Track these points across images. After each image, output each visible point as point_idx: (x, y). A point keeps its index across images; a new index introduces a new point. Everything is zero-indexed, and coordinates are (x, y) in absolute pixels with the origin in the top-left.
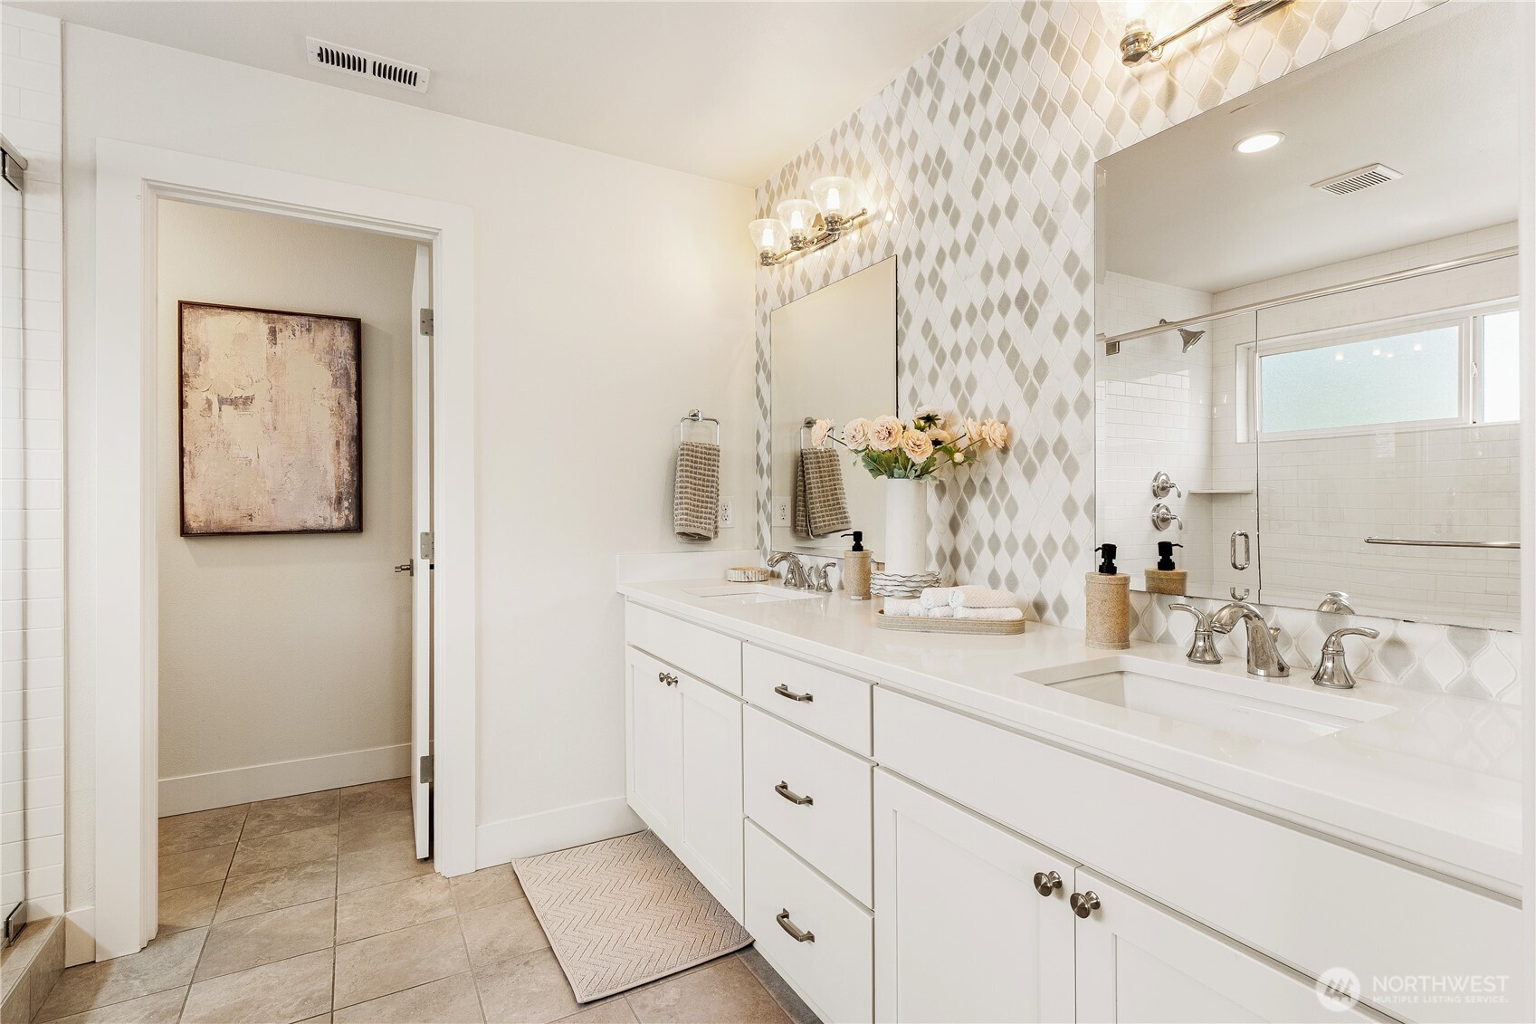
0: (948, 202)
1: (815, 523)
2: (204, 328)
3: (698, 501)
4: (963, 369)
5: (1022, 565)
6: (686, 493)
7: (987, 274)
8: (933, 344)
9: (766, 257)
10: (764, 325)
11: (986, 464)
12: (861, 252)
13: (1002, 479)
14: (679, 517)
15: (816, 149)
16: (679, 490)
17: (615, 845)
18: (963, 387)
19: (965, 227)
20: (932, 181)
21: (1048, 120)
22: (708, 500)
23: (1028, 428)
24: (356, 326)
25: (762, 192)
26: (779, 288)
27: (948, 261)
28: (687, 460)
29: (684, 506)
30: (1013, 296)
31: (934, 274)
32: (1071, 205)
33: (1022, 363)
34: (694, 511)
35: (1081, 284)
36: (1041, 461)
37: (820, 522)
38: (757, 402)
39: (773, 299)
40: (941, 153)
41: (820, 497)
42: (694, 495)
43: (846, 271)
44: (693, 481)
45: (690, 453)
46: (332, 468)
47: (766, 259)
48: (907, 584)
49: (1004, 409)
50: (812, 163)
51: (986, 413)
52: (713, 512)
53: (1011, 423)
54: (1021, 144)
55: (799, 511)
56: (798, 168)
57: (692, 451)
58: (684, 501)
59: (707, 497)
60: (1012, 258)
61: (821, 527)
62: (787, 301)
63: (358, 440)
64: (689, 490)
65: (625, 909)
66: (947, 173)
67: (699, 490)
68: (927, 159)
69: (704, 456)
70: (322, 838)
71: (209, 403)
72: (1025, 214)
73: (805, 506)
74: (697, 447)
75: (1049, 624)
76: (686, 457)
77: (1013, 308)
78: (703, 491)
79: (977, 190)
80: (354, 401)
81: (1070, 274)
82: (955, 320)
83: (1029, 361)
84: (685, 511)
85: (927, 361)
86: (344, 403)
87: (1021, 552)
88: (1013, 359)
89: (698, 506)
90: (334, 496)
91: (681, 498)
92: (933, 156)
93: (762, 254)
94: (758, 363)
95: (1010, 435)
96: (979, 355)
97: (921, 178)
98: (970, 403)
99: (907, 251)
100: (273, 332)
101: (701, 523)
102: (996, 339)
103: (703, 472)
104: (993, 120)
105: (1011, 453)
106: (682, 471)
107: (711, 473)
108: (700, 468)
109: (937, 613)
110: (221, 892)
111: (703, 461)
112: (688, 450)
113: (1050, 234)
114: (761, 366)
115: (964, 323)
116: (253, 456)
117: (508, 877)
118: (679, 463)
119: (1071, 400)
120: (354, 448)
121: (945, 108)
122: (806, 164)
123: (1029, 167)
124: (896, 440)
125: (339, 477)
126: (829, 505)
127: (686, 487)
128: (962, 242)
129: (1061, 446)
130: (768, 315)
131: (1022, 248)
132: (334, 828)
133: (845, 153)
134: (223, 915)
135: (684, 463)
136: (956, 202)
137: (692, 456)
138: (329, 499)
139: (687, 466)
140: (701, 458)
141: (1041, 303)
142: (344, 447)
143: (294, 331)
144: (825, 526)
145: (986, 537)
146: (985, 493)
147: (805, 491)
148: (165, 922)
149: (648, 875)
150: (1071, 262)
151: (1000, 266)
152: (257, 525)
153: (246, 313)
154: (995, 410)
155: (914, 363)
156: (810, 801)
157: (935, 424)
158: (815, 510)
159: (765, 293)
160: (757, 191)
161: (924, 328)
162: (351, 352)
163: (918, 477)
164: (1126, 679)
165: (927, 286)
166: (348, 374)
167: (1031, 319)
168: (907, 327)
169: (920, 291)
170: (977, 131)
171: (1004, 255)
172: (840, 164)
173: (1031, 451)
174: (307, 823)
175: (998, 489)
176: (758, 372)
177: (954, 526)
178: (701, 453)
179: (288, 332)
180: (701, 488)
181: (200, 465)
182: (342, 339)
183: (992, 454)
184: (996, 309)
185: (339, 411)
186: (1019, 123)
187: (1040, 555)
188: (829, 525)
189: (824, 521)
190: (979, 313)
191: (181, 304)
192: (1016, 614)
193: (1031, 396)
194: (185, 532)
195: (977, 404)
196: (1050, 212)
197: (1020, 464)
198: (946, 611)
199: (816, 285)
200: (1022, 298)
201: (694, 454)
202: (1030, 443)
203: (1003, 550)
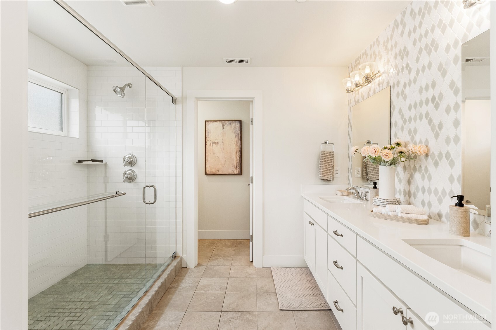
0: (407, 65)
1: (370, 176)
2: (210, 126)
3: (326, 169)
4: (412, 125)
5: (433, 199)
6: (322, 166)
7: (421, 91)
8: (402, 116)
9: (348, 90)
10: (350, 111)
11: (420, 160)
12: (379, 85)
13: (426, 166)
14: (320, 174)
15: (366, 51)
16: (320, 166)
17: (299, 269)
18: (413, 132)
19: (413, 74)
20: (402, 59)
21: (443, 31)
22: (330, 169)
23: (435, 147)
24: (240, 122)
25: (350, 68)
26: (355, 99)
27: (407, 86)
28: (323, 156)
29: (321, 171)
30: (430, 98)
31: (403, 92)
32: (452, 62)
33: (433, 124)
34: (325, 172)
35: (456, 93)
36: (440, 160)
37: (372, 176)
38: (348, 136)
39: (353, 103)
40: (405, 48)
41: (371, 168)
42: (325, 167)
43: (374, 92)
44: (325, 163)
45: (324, 154)
46: (235, 158)
47: (348, 91)
48: (385, 202)
49: (427, 141)
50: (364, 56)
51: (421, 142)
52: (332, 172)
53: (429, 146)
54: (433, 41)
55: (364, 172)
56: (360, 59)
57: (325, 153)
58: (322, 169)
59: (330, 168)
60: (430, 84)
61: (372, 178)
62: (357, 103)
63: (241, 151)
64: (323, 166)
65: (298, 288)
66: (407, 56)
67: (327, 165)
68: (400, 51)
69: (329, 155)
70: (230, 251)
71: (211, 144)
72: (435, 67)
73: (366, 170)
74: (326, 152)
75: (443, 222)
76: (322, 155)
77: (430, 103)
78: (328, 166)
79: (417, 60)
80: (240, 142)
81: (452, 89)
82: (410, 108)
83: (436, 123)
84: (322, 172)
85: (400, 123)
86: (238, 142)
87: (433, 194)
88: (430, 122)
89: (326, 170)
90: (235, 165)
91: (321, 168)
92: (402, 49)
93: (347, 89)
94: (348, 124)
95: (429, 150)
96: (418, 120)
97: (399, 57)
98: (415, 138)
99: (394, 84)
100: (223, 126)
101: (327, 176)
102: (424, 115)
103: (328, 160)
104: (423, 34)
105: (429, 157)
106: (321, 160)
107: (331, 160)
108: (327, 159)
109: (391, 213)
110: (210, 258)
111: (328, 156)
112: (323, 153)
113: (444, 74)
114: (349, 125)
115: (413, 109)
116: (219, 156)
117: (270, 271)
118: (320, 157)
119: (452, 137)
120: (240, 153)
121: (406, 32)
122: (363, 57)
123: (436, 50)
124: (377, 153)
125: (236, 161)
126: (376, 170)
127: (322, 165)
128: (412, 80)
129: (448, 156)
130: (351, 108)
131: (433, 80)
132: (234, 249)
133: (374, 52)
134: (209, 264)
135: (322, 157)
136: (410, 65)
137: (325, 155)
138: (235, 166)
139: (323, 158)
140: (328, 155)
141: (440, 100)
142: (238, 153)
143: (227, 125)
144: (374, 178)
145: (420, 187)
146: (420, 171)
147: (366, 166)
148: (199, 263)
149: (306, 280)
150: (452, 84)
151: (425, 87)
152: (219, 173)
153: (218, 122)
154: (423, 141)
155: (396, 123)
156: (342, 268)
157: (401, 146)
158: (370, 172)
159: (351, 101)
160: (348, 67)
161: (399, 111)
162: (239, 129)
163: (390, 165)
164: (462, 248)
165: (400, 96)
166: (239, 134)
167: (437, 107)
168: (394, 111)
169: (398, 98)
170: (417, 38)
171: (427, 83)
172: (373, 56)
173: (436, 156)
174: (229, 247)
175: (425, 170)
176: (348, 127)
177: (409, 182)
178: (328, 154)
179: (226, 125)
180: (328, 165)
181: (209, 158)
182: (237, 126)
183: (423, 157)
184: (424, 103)
185: (237, 144)
186: (433, 33)
187: (440, 196)
188: (375, 177)
189: (373, 176)
190: (418, 105)
191: (206, 121)
192: (425, 217)
193: (437, 136)
194: (206, 174)
195: (417, 138)
196: (444, 66)
197: (433, 161)
198: (394, 213)
199: (365, 97)
200: (434, 98)
201: (325, 154)
202: (436, 153)
203: (426, 193)
